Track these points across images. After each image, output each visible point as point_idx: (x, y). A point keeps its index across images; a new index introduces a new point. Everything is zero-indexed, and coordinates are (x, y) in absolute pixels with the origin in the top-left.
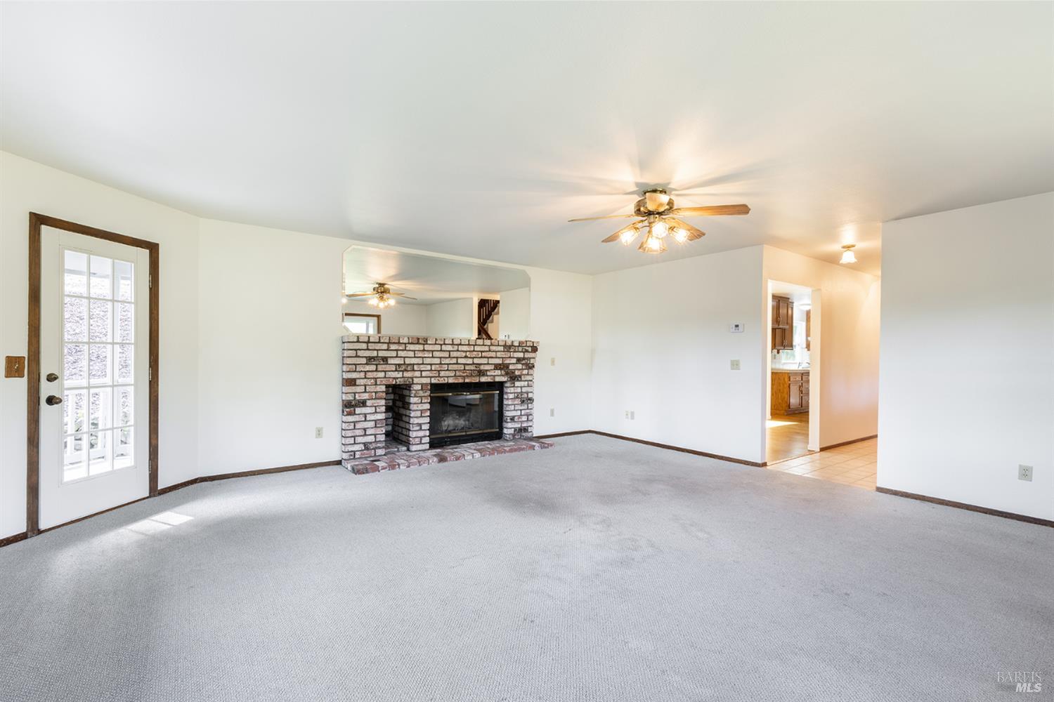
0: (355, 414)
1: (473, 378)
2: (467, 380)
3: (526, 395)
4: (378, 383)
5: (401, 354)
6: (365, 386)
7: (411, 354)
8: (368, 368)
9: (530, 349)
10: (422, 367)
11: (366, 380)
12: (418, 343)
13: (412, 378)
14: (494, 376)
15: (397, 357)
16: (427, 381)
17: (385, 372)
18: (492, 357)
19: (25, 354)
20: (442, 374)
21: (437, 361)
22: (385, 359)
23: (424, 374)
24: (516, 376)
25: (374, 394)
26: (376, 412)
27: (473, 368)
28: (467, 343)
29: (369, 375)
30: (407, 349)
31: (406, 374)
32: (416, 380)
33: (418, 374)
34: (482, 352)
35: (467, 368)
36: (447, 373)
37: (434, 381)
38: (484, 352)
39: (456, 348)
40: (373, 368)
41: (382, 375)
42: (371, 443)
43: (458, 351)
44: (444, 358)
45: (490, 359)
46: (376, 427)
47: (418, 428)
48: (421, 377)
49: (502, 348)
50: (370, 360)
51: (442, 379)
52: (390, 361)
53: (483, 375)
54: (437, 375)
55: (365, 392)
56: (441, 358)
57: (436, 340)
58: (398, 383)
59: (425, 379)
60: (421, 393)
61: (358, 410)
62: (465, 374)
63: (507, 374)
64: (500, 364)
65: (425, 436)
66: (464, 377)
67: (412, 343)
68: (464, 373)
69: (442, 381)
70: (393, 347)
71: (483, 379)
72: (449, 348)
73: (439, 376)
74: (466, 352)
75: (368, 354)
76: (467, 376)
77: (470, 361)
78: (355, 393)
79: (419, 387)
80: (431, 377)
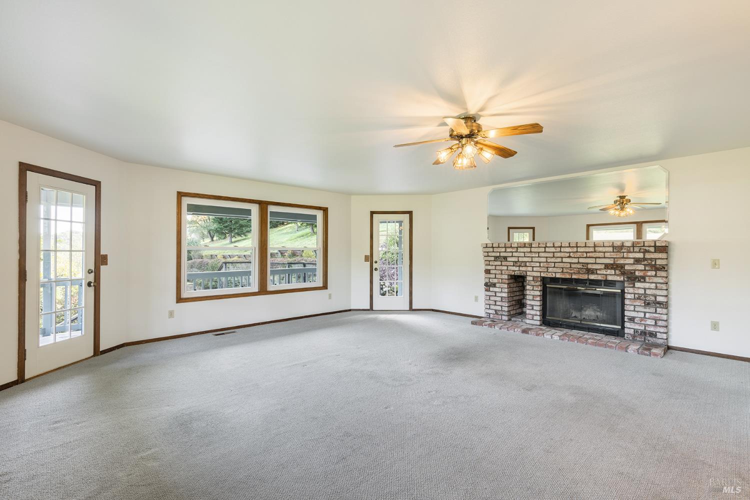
0: (490, 291)
1: (581, 275)
2: (574, 277)
3: (653, 298)
4: (503, 273)
5: (515, 254)
6: (495, 274)
7: (522, 255)
8: (496, 263)
9: (652, 249)
10: (533, 264)
11: (495, 271)
12: (525, 247)
13: (526, 272)
14: (606, 275)
15: (512, 256)
16: (538, 274)
17: (507, 266)
18: (599, 258)
19: (369, 255)
20: (550, 270)
21: (544, 260)
22: (505, 258)
23: (535, 269)
24: (637, 277)
25: (500, 280)
26: (502, 292)
27: (579, 266)
28: (568, 245)
29: (498, 268)
30: (518, 251)
31: (521, 269)
32: (528, 273)
33: (530, 269)
34: (586, 252)
35: (573, 266)
36: (555, 270)
37: (543, 275)
38: (589, 252)
39: (558, 249)
40: (499, 263)
41: (505, 268)
42: (499, 311)
43: (561, 252)
44: (549, 257)
45: (597, 259)
46: (502, 301)
47: (530, 308)
48: (533, 271)
49: (611, 249)
50: (496, 258)
51: (550, 274)
52: (509, 259)
53: (593, 273)
54: (546, 271)
55: (495, 278)
56: (547, 257)
57: (539, 244)
58: (516, 274)
59: (536, 273)
60: (533, 283)
61: (491, 289)
62: (573, 271)
63: (623, 274)
64: (612, 264)
65: (536, 315)
66: (571, 274)
67: (520, 247)
68: (571, 270)
69: (550, 275)
70: (508, 250)
71: (592, 277)
72: (553, 250)
73: (547, 272)
74: (570, 252)
75: (494, 254)
76: (574, 273)
77: (576, 260)
78: (490, 278)
79: (531, 279)
80: (541, 272)
